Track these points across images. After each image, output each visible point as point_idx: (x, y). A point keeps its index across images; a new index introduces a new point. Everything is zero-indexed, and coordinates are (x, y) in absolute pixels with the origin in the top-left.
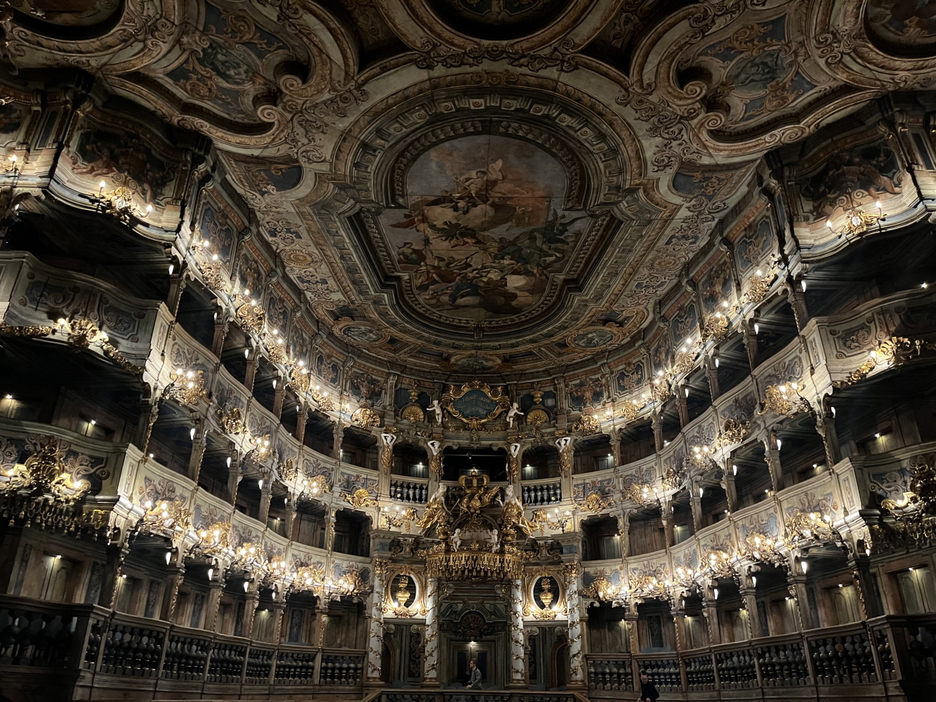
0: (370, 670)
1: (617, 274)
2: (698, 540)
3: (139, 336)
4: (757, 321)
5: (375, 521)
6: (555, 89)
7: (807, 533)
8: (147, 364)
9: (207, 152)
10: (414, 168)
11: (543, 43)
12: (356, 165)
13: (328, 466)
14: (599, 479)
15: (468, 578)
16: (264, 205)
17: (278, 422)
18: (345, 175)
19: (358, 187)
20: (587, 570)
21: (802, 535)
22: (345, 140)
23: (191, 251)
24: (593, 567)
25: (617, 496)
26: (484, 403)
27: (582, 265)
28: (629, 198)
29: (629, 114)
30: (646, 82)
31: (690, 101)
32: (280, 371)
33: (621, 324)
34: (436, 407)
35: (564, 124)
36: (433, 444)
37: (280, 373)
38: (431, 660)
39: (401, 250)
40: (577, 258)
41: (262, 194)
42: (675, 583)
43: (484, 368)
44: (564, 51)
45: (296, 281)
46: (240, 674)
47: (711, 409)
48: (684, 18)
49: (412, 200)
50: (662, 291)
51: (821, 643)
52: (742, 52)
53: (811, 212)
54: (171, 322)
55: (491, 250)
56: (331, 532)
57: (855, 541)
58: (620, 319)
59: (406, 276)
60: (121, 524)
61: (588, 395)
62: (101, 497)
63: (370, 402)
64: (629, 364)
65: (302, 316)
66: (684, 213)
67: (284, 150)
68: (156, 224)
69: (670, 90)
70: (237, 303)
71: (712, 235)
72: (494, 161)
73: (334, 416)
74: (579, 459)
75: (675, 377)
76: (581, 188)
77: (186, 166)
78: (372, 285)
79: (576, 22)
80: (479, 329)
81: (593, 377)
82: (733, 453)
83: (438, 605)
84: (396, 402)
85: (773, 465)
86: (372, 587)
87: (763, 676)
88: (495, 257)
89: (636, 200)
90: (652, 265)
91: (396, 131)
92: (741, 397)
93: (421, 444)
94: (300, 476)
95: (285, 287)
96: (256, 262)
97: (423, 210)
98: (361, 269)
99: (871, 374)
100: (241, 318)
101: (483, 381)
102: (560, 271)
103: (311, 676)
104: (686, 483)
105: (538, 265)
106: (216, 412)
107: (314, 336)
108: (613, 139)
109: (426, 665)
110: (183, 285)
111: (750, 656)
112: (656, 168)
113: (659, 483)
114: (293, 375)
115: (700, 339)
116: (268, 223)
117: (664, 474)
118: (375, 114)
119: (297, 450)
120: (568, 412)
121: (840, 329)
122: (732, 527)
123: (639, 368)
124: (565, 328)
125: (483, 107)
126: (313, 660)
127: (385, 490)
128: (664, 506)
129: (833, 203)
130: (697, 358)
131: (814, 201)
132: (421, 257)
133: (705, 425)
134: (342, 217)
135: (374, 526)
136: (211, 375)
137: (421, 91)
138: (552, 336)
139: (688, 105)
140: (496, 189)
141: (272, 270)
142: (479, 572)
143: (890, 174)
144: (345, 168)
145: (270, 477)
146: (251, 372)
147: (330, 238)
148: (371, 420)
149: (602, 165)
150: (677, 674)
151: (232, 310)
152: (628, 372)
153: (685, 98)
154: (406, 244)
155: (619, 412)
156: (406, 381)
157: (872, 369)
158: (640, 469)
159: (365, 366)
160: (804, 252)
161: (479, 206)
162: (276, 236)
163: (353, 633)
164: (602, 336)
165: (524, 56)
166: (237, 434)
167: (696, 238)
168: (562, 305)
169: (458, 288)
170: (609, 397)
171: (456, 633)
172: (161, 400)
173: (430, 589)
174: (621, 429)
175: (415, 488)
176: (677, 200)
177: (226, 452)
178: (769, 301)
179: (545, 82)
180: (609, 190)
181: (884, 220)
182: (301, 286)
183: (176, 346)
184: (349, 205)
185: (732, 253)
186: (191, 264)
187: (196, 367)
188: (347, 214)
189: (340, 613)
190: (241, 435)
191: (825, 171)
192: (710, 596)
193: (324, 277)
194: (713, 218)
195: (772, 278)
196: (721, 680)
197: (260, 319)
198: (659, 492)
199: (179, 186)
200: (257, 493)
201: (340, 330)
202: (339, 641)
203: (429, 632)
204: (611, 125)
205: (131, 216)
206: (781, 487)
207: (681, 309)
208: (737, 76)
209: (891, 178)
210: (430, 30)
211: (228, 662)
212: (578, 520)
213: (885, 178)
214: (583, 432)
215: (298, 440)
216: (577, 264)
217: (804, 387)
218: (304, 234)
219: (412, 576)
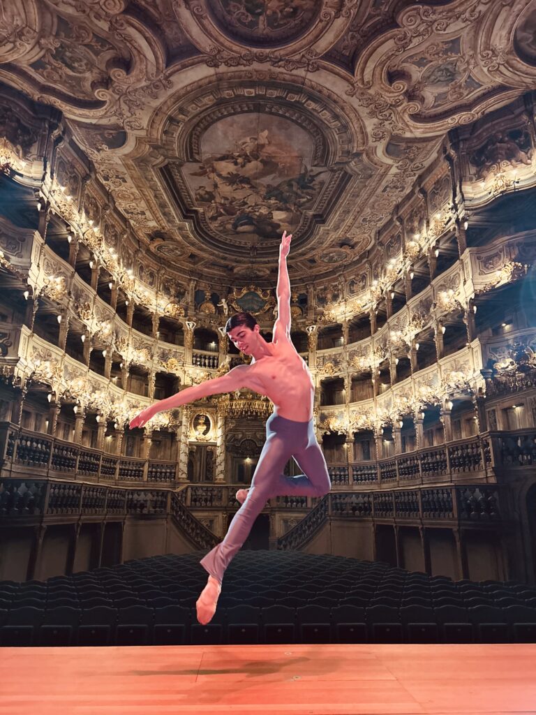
0: (180, 473)
1: (349, 212)
2: (393, 391)
3: (22, 253)
4: (438, 248)
5: (182, 380)
6: (303, 84)
7: (453, 385)
8: (30, 273)
9: (59, 120)
10: (206, 134)
11: (294, 52)
12: (165, 132)
13: (149, 342)
14: (334, 353)
15: (245, 417)
16: (99, 158)
17: (115, 312)
18: (157, 139)
19: (166, 147)
20: (323, 411)
21: (449, 386)
22: (157, 114)
23: (52, 193)
24: (327, 410)
25: (344, 365)
26: (257, 301)
27: (325, 205)
28: (356, 159)
29: (355, 102)
30: (366, 80)
31: (396, 94)
32: (114, 277)
33: (353, 247)
34: (224, 303)
35: (310, 108)
36: (222, 330)
37: (115, 279)
38: (221, 468)
39: (198, 192)
40: (321, 200)
41: (99, 150)
42: (377, 419)
43: (258, 277)
44: (309, 57)
45: (123, 213)
46: (97, 471)
47: (405, 306)
48: (391, 38)
49: (205, 157)
50: (380, 224)
51: (455, 449)
52: (431, 61)
53: (475, 175)
54: (42, 244)
55: (261, 193)
56: (152, 387)
57: (478, 388)
58: (352, 243)
59: (201, 210)
60: (21, 375)
61: (329, 296)
62: (9, 358)
63: (177, 299)
64: (357, 275)
65: (128, 237)
66: (394, 170)
67: (114, 120)
68: (28, 175)
69: (383, 86)
70: (84, 229)
71: (414, 186)
72: (262, 131)
73: (152, 309)
74: (322, 340)
75: (386, 285)
76: (324, 151)
77: (45, 131)
78: (177, 217)
79: (317, 38)
80: (253, 248)
81: (333, 284)
82: (417, 335)
83: (225, 435)
84: (195, 300)
85: (439, 343)
86: (181, 422)
87: (423, 470)
88: (265, 198)
89: (361, 161)
90: (373, 206)
91: (193, 109)
92: (424, 299)
93: (214, 329)
94: (131, 349)
95: (116, 216)
96: (95, 199)
97: (213, 164)
98: (170, 205)
99: (498, 285)
100: (87, 240)
101: (257, 285)
102: (310, 208)
103: (142, 476)
104: (388, 355)
105: (295, 205)
106: (74, 305)
107: (137, 252)
108: (344, 119)
109: (217, 470)
110: (48, 218)
111: (417, 460)
112: (374, 140)
113: (371, 355)
114: (123, 280)
115: (402, 259)
116: (102, 171)
117: (375, 350)
118: (177, 98)
119: (127, 331)
120: (315, 309)
121: (484, 255)
122: (412, 383)
123: (364, 278)
124: (314, 249)
125: (253, 95)
126: (143, 466)
127: (189, 359)
128: (374, 371)
129: (488, 169)
130: (400, 272)
131: (477, 166)
132: (211, 197)
133: (402, 317)
134: (155, 168)
135: (182, 383)
136: (69, 280)
137: (210, 82)
138: (305, 254)
139: (395, 97)
140: (264, 150)
141: (106, 205)
142: (252, 413)
143: (526, 151)
144: (157, 134)
145: (110, 349)
146: (95, 277)
147: (147, 182)
148: (178, 312)
149: (337, 137)
150: (376, 474)
151: (81, 235)
152: (357, 280)
153: (393, 92)
154: (200, 187)
155: (349, 309)
156: (203, 284)
157: (498, 282)
158: (360, 347)
159: (173, 273)
160: (467, 203)
161: (253, 162)
162: (108, 180)
163: (168, 452)
164: (339, 255)
165: (281, 60)
166: (88, 319)
167: (403, 188)
168: (312, 232)
169: (239, 219)
170: (343, 298)
171: (237, 453)
172: (40, 296)
173: (220, 423)
174: (349, 320)
175: (209, 359)
176: (389, 161)
177: (81, 331)
178: (445, 235)
179: (296, 78)
180: (342, 153)
181: (518, 182)
182: (127, 216)
183: (46, 261)
184: (160, 160)
185: (426, 200)
186: (53, 203)
187: (59, 274)
188: (159, 166)
189: (160, 439)
190: (91, 320)
191: (485, 147)
192: (397, 426)
193: (142, 209)
194: (415, 174)
195: (448, 219)
196: (400, 475)
197: (100, 240)
198: (371, 361)
199: (41, 146)
200: (103, 359)
201: (155, 247)
202: (159, 456)
203: (219, 451)
204: (343, 109)
205: (11, 170)
206: (442, 356)
207: (392, 237)
208: (429, 77)
209: (527, 153)
210: (216, 40)
211: (89, 463)
212: (319, 379)
213: (523, 153)
214: (325, 322)
215: (128, 324)
216: (321, 204)
217: (459, 293)
218: (129, 180)
219: (207, 415)
